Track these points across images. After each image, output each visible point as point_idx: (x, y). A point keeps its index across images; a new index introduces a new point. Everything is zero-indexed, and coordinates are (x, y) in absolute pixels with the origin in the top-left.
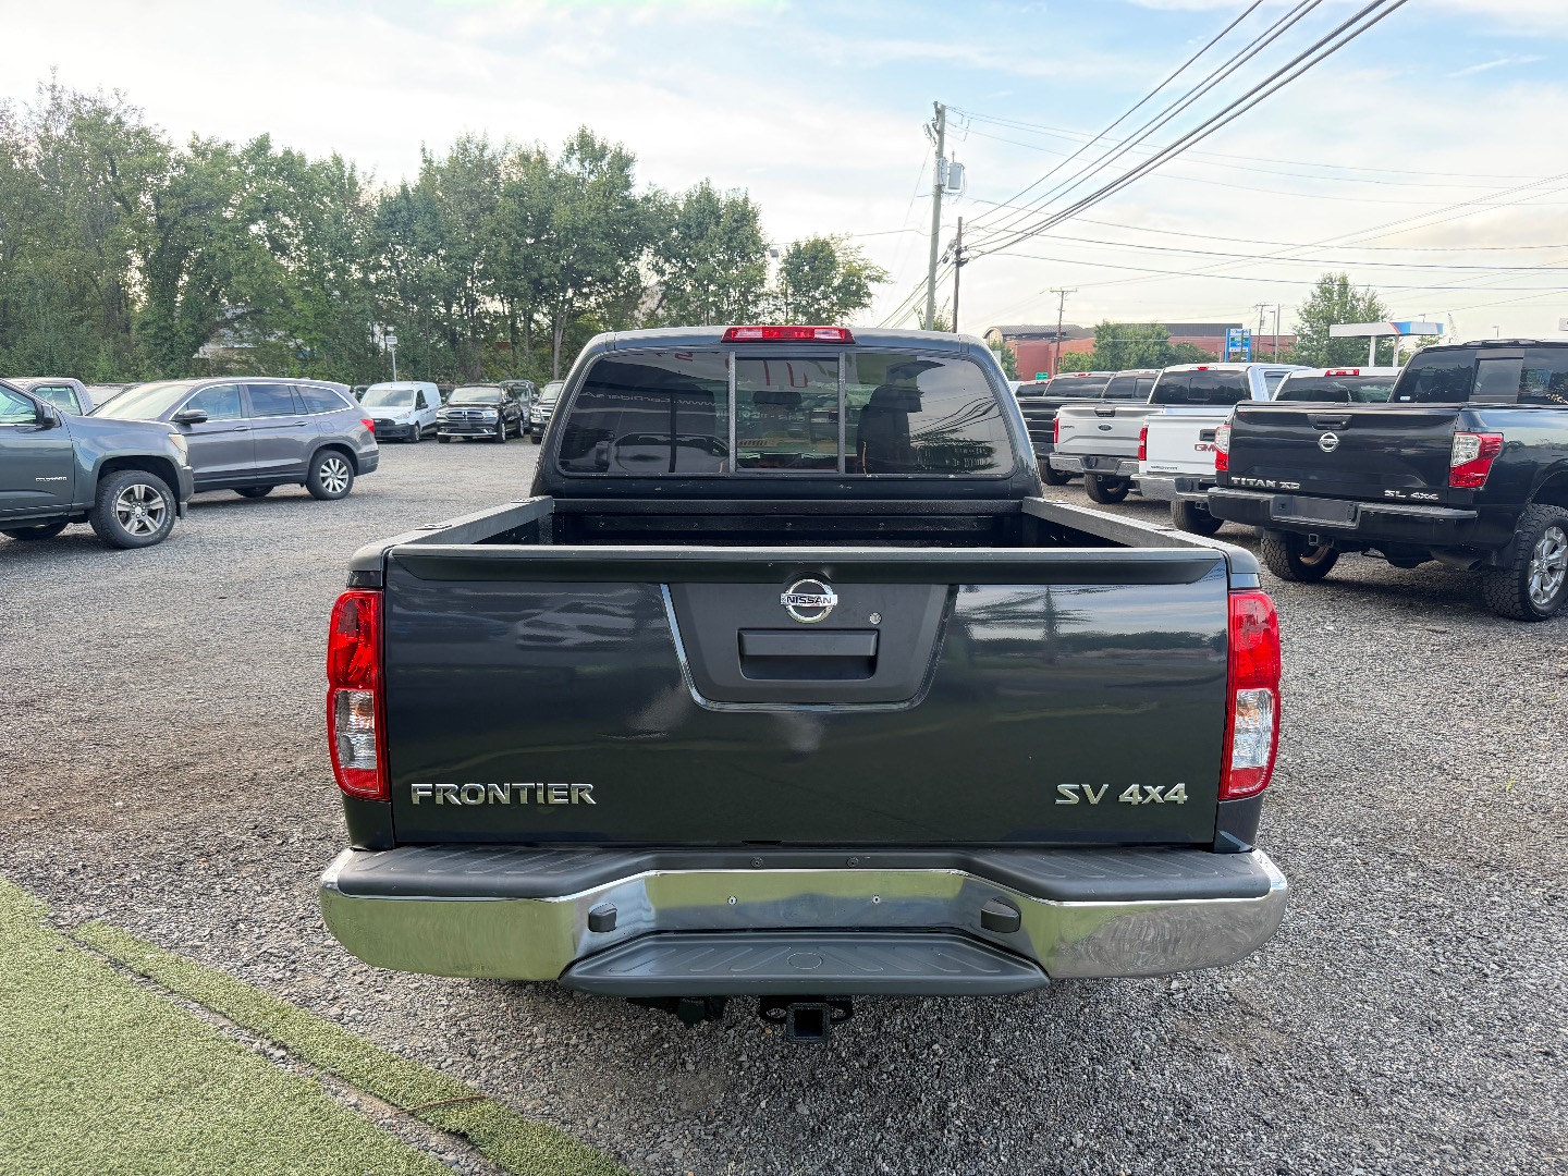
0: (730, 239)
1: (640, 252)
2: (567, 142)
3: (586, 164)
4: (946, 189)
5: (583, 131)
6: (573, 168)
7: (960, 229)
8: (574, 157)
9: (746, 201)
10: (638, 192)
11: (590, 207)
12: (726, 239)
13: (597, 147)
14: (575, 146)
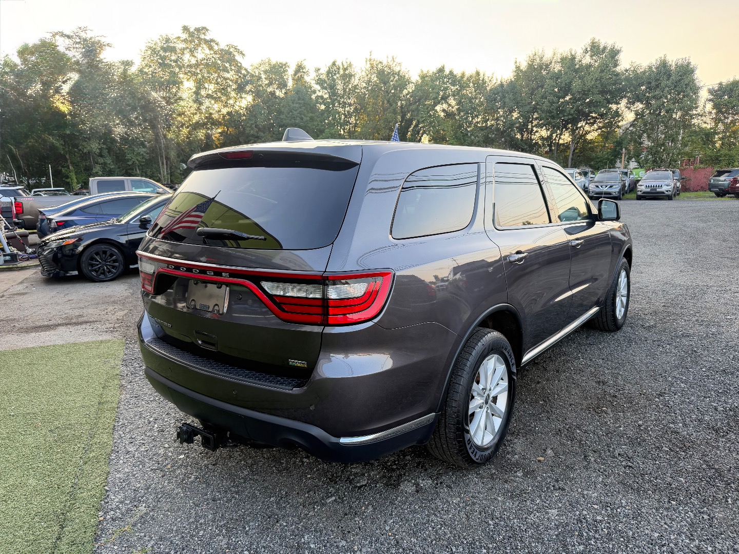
1: (621, 99)
2: (584, 48)
5: (594, 41)
6: (587, 60)
8: (588, 54)
9: (689, 63)
11: (592, 79)
13: (601, 48)
14: (589, 49)
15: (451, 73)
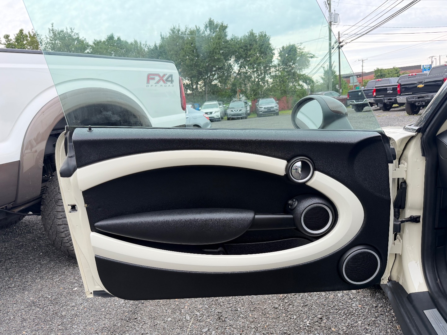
0: (261, 48)
1: (231, 57)
2: (205, 24)
3: (212, 31)
4: (332, 23)
5: (210, 19)
6: (208, 32)
7: (339, 35)
8: (208, 29)
9: (265, 35)
10: (229, 38)
11: (214, 43)
12: (259, 49)
13: (215, 25)
14: (208, 25)
15: (119, 39)
